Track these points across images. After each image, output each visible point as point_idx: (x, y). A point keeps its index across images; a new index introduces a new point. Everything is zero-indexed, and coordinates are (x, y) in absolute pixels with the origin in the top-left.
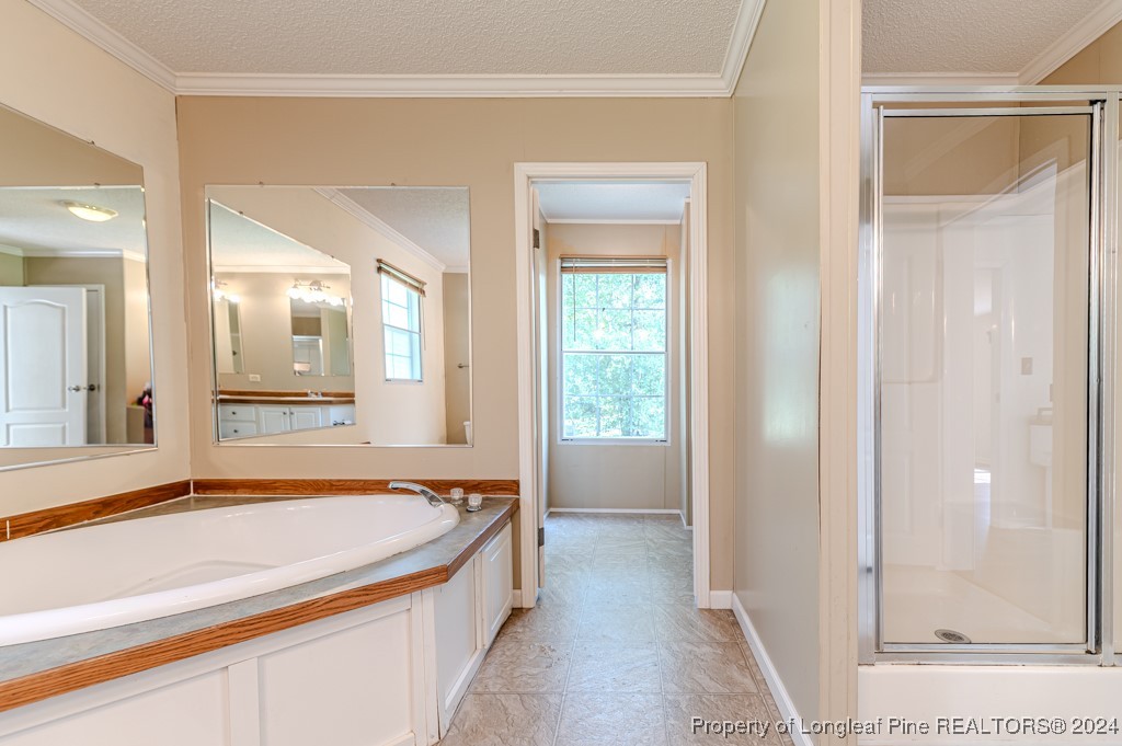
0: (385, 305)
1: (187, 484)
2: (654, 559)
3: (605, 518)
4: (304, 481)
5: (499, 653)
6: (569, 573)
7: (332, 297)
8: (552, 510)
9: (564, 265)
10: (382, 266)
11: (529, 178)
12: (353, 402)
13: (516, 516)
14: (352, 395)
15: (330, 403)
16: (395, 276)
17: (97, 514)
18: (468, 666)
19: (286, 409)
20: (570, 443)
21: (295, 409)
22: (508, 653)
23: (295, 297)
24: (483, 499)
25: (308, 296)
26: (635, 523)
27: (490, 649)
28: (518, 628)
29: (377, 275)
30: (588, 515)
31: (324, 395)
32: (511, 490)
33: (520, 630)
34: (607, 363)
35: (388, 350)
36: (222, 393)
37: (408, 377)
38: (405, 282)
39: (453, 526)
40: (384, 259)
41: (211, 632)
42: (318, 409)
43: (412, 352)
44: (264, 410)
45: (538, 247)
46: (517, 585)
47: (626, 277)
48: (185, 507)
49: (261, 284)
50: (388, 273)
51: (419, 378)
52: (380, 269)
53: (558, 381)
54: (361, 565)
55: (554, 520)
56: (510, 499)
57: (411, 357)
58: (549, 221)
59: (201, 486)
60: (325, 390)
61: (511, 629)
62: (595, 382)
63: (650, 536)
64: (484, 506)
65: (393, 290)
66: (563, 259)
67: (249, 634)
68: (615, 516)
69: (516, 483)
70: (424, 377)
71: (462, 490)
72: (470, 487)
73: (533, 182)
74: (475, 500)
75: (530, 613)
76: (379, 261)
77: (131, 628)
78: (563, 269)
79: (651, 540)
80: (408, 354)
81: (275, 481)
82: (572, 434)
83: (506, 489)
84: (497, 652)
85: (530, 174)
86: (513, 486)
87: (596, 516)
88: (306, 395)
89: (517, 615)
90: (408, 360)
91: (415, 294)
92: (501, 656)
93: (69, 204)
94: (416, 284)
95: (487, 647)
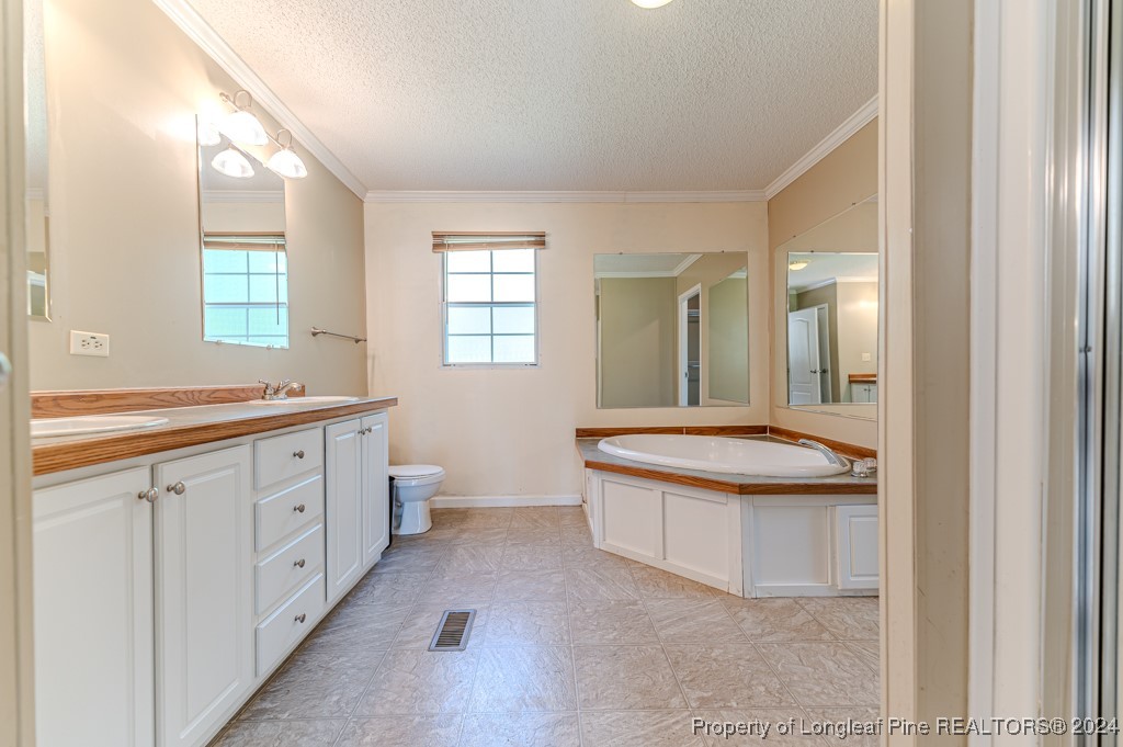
1: (765, 427)
59: (774, 430)
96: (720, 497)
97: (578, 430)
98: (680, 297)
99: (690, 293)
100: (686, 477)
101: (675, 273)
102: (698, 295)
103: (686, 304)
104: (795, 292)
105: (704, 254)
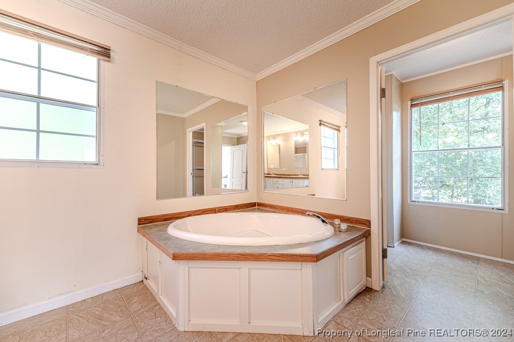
0: (323, 138)
1: (255, 203)
2: (482, 292)
3: (444, 253)
4: (284, 207)
5: (353, 307)
6: (407, 279)
7: (306, 138)
8: (404, 239)
9: (413, 103)
10: (322, 123)
11: (378, 63)
12: (308, 178)
13: (369, 238)
14: (308, 175)
15: (304, 178)
16: (326, 126)
17: (234, 209)
18: (334, 307)
19: (291, 180)
20: (417, 203)
21: (294, 180)
22: (357, 309)
23: (296, 140)
24: (348, 226)
25: (300, 139)
26: (470, 262)
27: (349, 303)
28: (367, 298)
29: (319, 127)
30: (430, 248)
31: (303, 175)
32: (366, 225)
33: (368, 300)
34: (458, 156)
35: (323, 157)
36: (266, 174)
37: (333, 168)
38: (331, 128)
39: (330, 236)
40: (322, 120)
41: (234, 254)
42: (301, 180)
43: (334, 157)
44: (285, 180)
45: (384, 97)
46: (369, 274)
47: (462, 101)
48: (253, 211)
49: (286, 136)
50: (324, 125)
51: (337, 168)
52: (320, 124)
53: (409, 168)
54: (285, 244)
55: (405, 246)
56: (364, 229)
57: (334, 159)
58: (403, 82)
59: (260, 205)
60: (304, 173)
61: (362, 297)
62: (447, 169)
63: (483, 275)
64: (347, 230)
65: (326, 132)
66: (412, 100)
67: (244, 259)
68: (452, 253)
69: (369, 222)
70: (339, 167)
71: (339, 220)
72: (344, 219)
73: (380, 65)
74: (344, 226)
75: (376, 293)
76: (320, 121)
77: (219, 246)
78: (412, 106)
79: (483, 278)
80: (333, 158)
81: (276, 206)
82: (418, 198)
83: (363, 224)
84: (352, 306)
85: (378, 61)
86: (368, 223)
87: (436, 250)
88: (298, 175)
89: (368, 291)
90: (333, 161)
91: (336, 132)
92: (353, 309)
93: (242, 122)
94: (336, 128)
95: (347, 301)
96: (296, 265)
97: (139, 220)
98: (188, 130)
99: (196, 128)
100: (275, 255)
101: (185, 116)
102: (203, 130)
103: (191, 134)
104: (236, 137)
105: (222, 100)
